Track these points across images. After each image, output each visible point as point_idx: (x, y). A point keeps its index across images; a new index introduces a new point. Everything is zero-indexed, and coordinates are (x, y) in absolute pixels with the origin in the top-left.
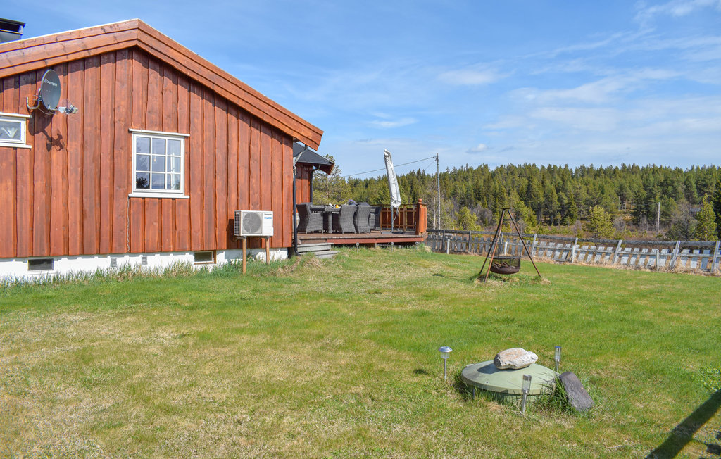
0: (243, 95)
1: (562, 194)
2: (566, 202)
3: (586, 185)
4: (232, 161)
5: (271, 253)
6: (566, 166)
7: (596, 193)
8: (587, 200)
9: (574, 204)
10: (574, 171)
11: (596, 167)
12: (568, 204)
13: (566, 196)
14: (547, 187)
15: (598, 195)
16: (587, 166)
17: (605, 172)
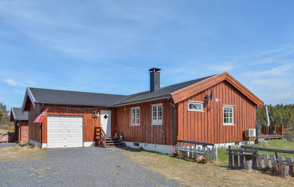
0: (247, 92)
1: (272, 117)
2: (273, 120)
3: (282, 113)
4: (243, 113)
5: (251, 142)
6: (271, 105)
7: (287, 116)
8: (283, 119)
9: (277, 121)
10: (274, 107)
11: (284, 105)
12: (274, 121)
13: (273, 118)
14: (264, 114)
15: (288, 117)
16: (280, 104)
17: (288, 106)
